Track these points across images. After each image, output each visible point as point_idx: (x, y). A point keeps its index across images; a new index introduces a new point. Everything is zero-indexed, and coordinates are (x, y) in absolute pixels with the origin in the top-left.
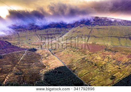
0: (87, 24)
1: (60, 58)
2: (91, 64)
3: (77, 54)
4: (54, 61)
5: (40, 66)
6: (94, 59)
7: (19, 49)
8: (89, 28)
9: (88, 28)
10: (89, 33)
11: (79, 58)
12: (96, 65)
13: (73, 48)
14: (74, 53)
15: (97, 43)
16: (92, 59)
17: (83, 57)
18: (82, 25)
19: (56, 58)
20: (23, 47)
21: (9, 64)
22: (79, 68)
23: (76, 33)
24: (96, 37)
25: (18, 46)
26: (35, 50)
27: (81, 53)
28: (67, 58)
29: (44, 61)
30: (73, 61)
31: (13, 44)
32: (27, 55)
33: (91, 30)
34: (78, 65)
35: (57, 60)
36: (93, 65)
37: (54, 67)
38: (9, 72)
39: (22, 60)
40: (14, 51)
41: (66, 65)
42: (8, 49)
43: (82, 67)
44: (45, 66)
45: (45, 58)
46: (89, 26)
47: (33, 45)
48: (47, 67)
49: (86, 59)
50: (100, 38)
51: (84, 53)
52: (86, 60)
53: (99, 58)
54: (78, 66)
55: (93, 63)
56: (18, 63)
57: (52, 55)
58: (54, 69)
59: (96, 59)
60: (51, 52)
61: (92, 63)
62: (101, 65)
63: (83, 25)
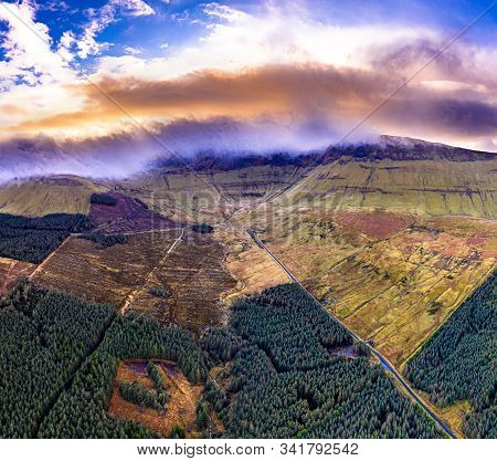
0: (360, 156)
1: (280, 258)
2: (373, 273)
3: (333, 245)
4: (261, 266)
5: (219, 280)
6: (383, 257)
7: (167, 222)
8: (366, 168)
9: (362, 166)
10: (364, 180)
11: (339, 258)
12: (387, 277)
13: (320, 226)
15: (387, 210)
16: (377, 258)
17: (349, 253)
18: (344, 158)
19: (268, 257)
20: (175, 217)
21: (139, 261)
22: (339, 288)
23: (329, 182)
25: (164, 213)
27: (343, 241)
28: (300, 258)
29: (231, 266)
30: (321, 267)
31: (153, 209)
32: (186, 241)
33: (372, 172)
34: (336, 279)
35: (270, 263)
36: (380, 278)
37: (261, 284)
38: (137, 283)
39: (172, 256)
41: (299, 280)
42: (139, 221)
43: (346, 285)
44: (236, 282)
45: (236, 254)
46: (365, 161)
47: (204, 213)
48: (239, 283)
49: (358, 259)
50: (395, 193)
51: (352, 239)
52: (359, 264)
53: (396, 254)
54: (336, 284)
55: (380, 271)
56: (161, 262)
57: (255, 247)
58: (260, 291)
59: (387, 259)
60: (253, 237)
61: (377, 271)
62: (402, 275)
63: (349, 157)
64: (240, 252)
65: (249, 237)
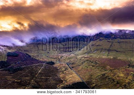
0: (107, 38)
1: (78, 72)
2: (112, 81)
3: (97, 69)
4: (71, 76)
5: (57, 81)
6: (116, 76)
7: (38, 61)
8: (110, 42)
9: (108, 41)
10: (109, 46)
11: (99, 74)
12: (118, 83)
13: (92, 62)
14: (93, 68)
15: (118, 58)
16: (113, 76)
17: (103, 73)
18: (101, 38)
19: (74, 72)
20: (41, 60)
21: (28, 76)
22: (99, 85)
23: (95, 47)
24: (118, 51)
25: (37, 58)
26: (53, 63)
27: (100, 69)
28: (85, 73)
29: (61, 76)
30: (92, 77)
31: (33, 57)
32: (45, 68)
33: (112, 44)
34: (98, 81)
35: (75, 75)
36: (115, 83)
37: (71, 82)
38: (27, 84)
39: (40, 73)
40: (33, 63)
41: (84, 81)
42: (28, 62)
43: (101, 84)
44: (63, 81)
45: (63, 72)
46: (109, 39)
47: (51, 58)
48: (64, 81)
49: (106, 75)
51: (104, 67)
52: (107, 77)
53: (122, 75)
54: (98, 83)
55: (115, 81)
56: (36, 76)
57: (69, 69)
58: (71, 84)
59: (118, 76)
60: (68, 66)
61: (114, 80)
62: (124, 84)
63: (103, 38)
64: (64, 71)
65: (67, 66)
